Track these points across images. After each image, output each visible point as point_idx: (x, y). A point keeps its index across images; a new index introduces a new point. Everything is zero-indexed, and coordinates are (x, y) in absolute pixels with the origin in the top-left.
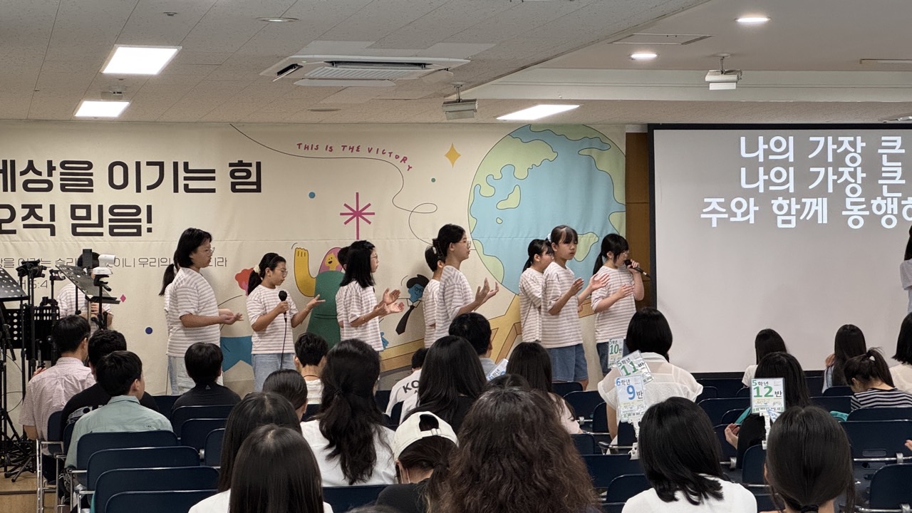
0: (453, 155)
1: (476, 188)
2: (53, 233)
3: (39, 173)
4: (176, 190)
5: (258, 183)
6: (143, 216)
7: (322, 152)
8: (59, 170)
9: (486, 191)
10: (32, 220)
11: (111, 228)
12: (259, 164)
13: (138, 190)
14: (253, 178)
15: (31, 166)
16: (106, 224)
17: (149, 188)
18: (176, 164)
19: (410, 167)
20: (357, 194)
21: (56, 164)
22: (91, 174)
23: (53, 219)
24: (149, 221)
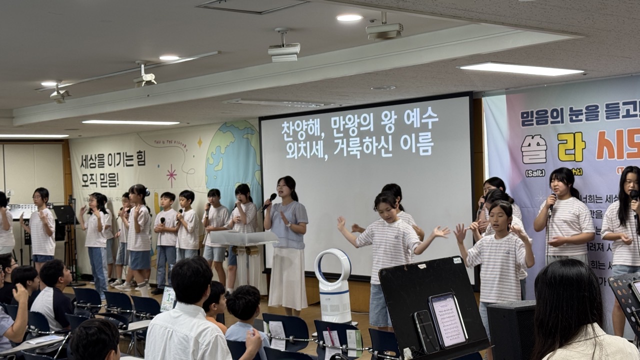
0: (200, 143)
1: (208, 159)
2: (97, 187)
3: (93, 160)
4: (124, 166)
5: (144, 161)
6: (116, 178)
7: (161, 145)
8: (97, 159)
9: (211, 161)
10: (92, 181)
11: (110, 183)
12: (144, 151)
13: (115, 166)
14: (143, 159)
15: (91, 158)
16: (108, 182)
17: (118, 165)
18: (123, 153)
19: (187, 150)
20: (171, 165)
21: (97, 156)
22: (103, 160)
23: (96, 180)
24: (118, 180)
